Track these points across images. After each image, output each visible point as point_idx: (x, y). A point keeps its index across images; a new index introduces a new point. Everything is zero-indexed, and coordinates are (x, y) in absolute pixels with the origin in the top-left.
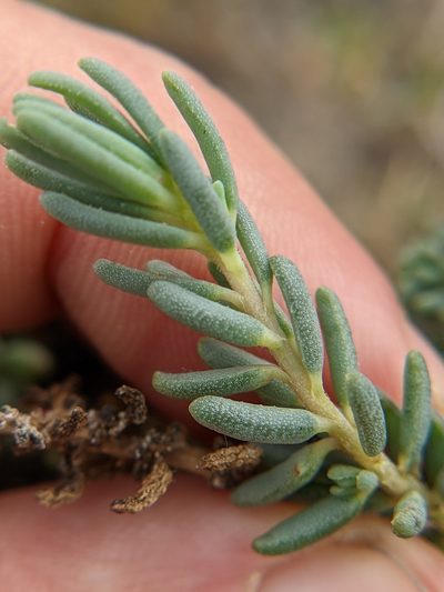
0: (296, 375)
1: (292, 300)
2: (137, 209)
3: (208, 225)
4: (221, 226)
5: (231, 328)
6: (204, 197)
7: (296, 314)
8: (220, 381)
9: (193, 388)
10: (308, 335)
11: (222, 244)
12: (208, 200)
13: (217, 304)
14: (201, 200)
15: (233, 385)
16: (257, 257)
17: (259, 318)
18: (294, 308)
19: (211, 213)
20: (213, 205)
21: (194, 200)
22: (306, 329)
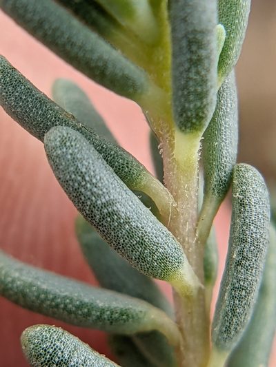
0: (194, 341)
1: (243, 241)
2: (94, 14)
3: (185, 87)
4: (202, 96)
5: (141, 243)
6: (200, 45)
7: (239, 264)
8: (82, 305)
9: (38, 297)
10: (240, 298)
11: (188, 119)
12: (203, 53)
13: (136, 199)
14: (194, 48)
15: (99, 318)
16: (221, 157)
17: (183, 243)
18: (241, 252)
19: (198, 73)
20: (206, 62)
21: (184, 43)
22: (241, 288)
